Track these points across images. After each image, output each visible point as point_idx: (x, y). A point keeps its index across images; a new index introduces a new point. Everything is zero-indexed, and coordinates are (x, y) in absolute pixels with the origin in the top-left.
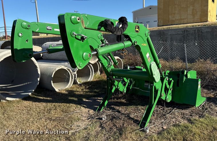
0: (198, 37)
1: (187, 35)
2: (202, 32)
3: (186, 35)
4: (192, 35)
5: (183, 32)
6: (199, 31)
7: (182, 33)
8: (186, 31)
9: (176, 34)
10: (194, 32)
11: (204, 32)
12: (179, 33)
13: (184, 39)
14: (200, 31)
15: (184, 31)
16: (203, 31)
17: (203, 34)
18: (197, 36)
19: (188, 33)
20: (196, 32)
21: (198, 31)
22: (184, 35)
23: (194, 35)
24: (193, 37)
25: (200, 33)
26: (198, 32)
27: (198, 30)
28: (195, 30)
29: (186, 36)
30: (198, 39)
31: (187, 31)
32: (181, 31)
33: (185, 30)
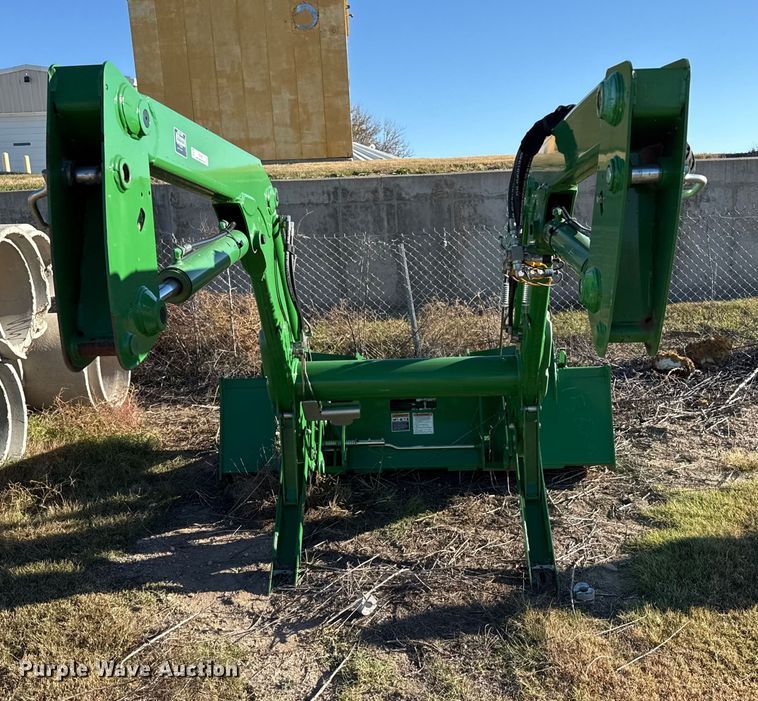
0: (387, 215)
1: (345, 207)
2: (400, 198)
3: (345, 210)
4: (367, 209)
5: (329, 195)
6: (391, 192)
7: (324, 199)
8: (340, 192)
9: (303, 204)
10: (370, 196)
11: (407, 197)
12: (314, 199)
13: (337, 224)
14: (395, 194)
15: (335, 193)
16: (404, 195)
17: (405, 204)
18: (384, 215)
19: (349, 199)
20: (381, 195)
21: (388, 193)
22: (335, 209)
23: (374, 207)
24: (370, 218)
25: (395, 202)
26: (385, 196)
27: (386, 189)
28: (375, 191)
29: (344, 214)
30: (388, 223)
31: (345, 192)
32: (320, 191)
33: (336, 188)
